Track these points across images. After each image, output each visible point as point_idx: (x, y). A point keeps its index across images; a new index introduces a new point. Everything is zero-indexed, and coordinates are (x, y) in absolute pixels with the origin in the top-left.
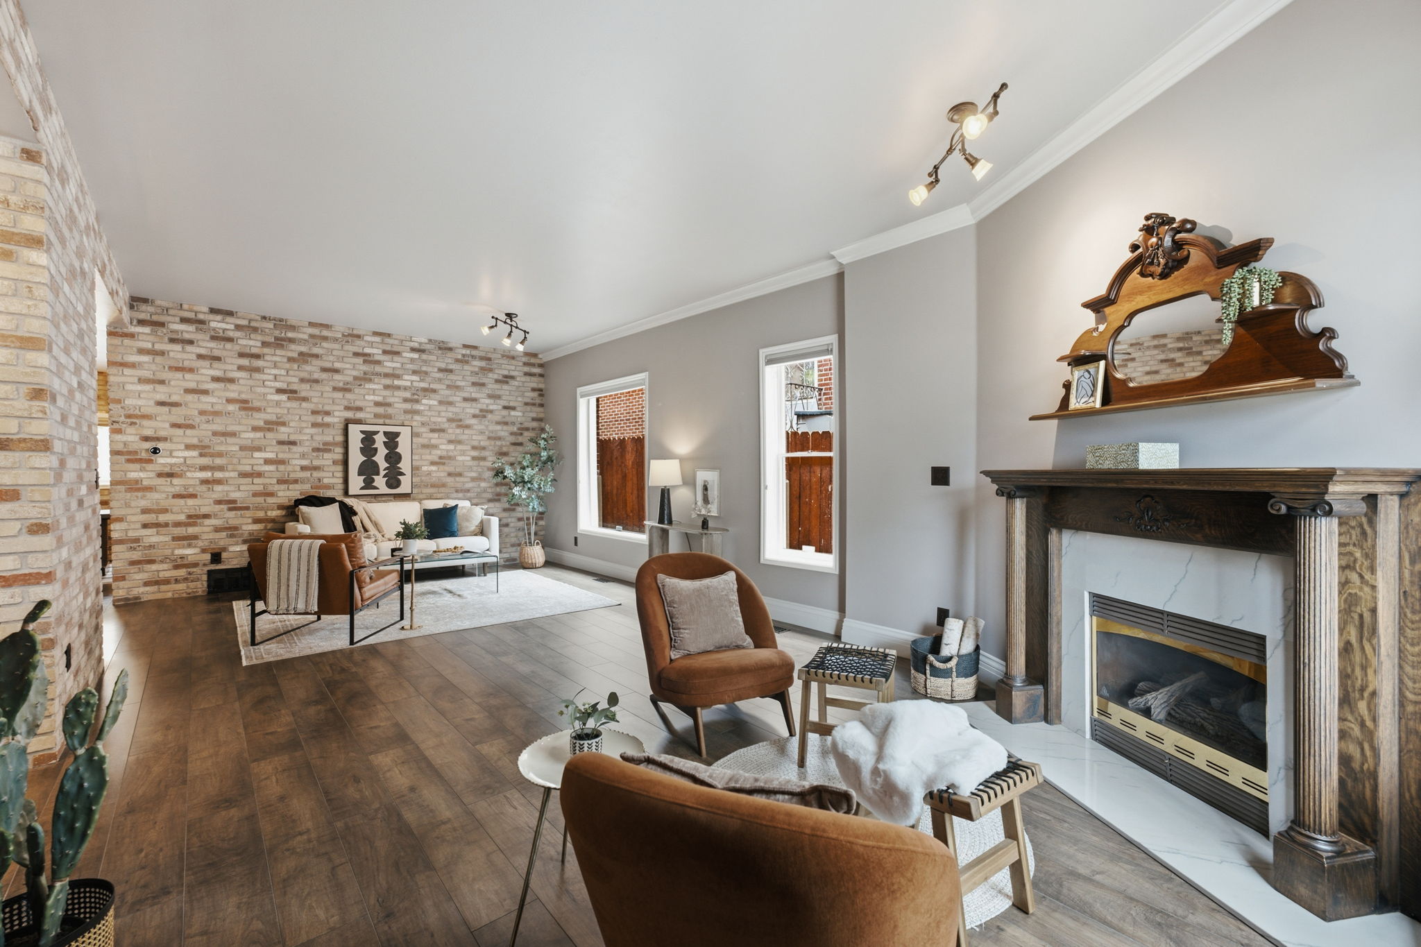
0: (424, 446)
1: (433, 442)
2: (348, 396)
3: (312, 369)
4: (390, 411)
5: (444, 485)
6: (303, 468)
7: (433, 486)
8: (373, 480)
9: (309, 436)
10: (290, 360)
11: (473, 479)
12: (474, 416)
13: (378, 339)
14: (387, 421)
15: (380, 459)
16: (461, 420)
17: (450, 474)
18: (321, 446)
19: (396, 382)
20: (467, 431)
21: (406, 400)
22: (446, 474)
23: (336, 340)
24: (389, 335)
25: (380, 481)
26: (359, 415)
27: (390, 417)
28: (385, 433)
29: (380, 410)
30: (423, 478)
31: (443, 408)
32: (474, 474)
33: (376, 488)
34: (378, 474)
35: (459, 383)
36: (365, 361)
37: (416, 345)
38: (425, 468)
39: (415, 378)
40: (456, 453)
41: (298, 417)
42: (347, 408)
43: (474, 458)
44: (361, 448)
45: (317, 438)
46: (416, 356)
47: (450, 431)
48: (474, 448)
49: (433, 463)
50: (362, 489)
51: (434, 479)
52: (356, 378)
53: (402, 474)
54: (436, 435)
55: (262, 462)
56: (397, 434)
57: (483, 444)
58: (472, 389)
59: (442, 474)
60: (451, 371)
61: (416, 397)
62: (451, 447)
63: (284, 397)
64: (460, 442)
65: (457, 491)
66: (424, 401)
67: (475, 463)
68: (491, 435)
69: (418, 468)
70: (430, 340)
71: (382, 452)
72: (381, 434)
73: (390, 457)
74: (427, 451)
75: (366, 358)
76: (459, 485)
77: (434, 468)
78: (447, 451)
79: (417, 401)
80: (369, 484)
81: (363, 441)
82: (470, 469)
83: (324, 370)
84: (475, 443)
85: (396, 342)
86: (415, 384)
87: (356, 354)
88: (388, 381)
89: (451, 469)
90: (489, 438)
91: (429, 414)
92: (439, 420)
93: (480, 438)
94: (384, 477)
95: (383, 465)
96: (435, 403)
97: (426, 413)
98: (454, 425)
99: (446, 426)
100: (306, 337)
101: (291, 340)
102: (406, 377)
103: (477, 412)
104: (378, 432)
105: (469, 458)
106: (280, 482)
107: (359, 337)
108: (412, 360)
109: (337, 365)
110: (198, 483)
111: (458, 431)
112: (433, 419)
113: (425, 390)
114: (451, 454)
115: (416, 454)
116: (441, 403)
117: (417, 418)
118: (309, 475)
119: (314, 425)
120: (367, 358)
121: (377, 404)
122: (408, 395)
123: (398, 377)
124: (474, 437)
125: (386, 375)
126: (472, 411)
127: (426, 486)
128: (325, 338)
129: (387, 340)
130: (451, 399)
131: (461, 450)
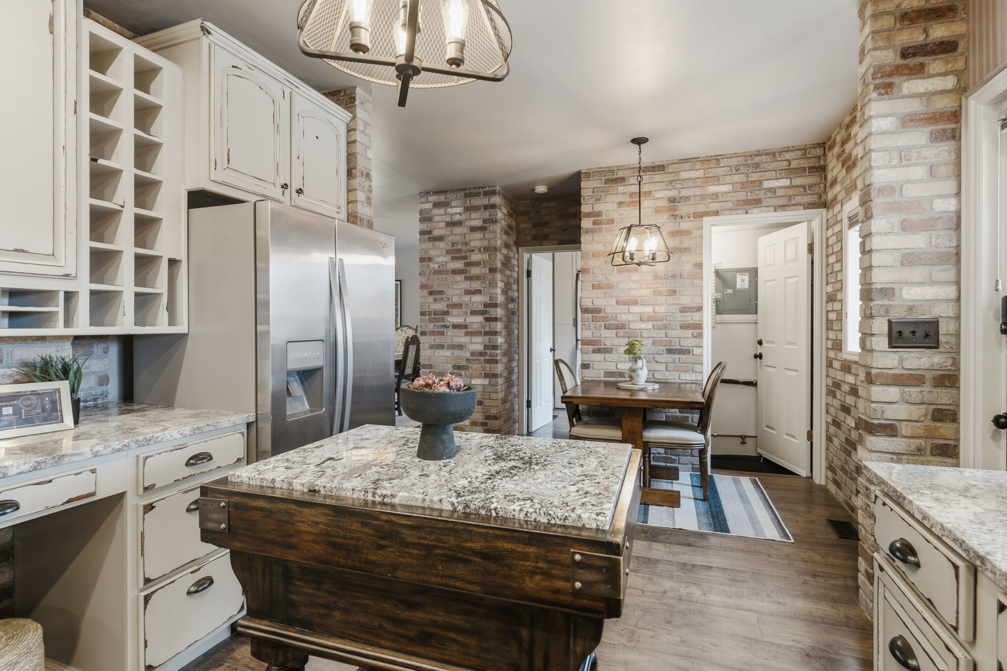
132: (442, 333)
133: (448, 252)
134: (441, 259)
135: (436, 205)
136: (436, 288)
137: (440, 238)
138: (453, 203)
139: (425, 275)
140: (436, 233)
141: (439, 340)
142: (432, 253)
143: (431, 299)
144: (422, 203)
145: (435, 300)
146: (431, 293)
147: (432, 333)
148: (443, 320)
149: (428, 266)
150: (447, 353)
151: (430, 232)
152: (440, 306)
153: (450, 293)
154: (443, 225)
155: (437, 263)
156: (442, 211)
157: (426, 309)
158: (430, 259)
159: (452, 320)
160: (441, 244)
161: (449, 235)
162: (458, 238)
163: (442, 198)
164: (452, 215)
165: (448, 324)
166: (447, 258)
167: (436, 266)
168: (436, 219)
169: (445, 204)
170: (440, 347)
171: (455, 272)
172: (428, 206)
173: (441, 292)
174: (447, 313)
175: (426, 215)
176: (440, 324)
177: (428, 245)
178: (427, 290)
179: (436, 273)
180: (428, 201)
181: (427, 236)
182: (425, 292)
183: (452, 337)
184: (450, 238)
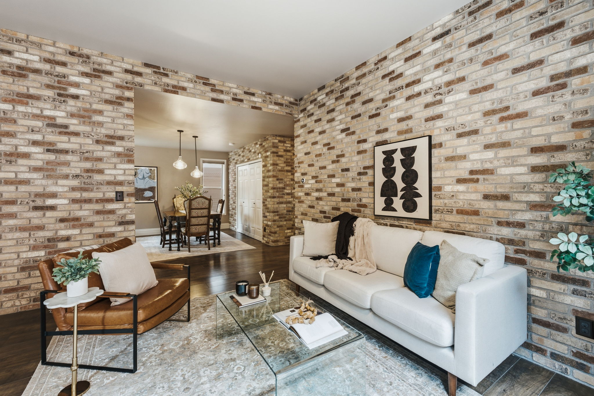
0: (450, 159)
1: (460, 151)
2: (378, 119)
3: (357, 107)
4: (410, 123)
5: (476, 213)
6: (354, 190)
7: (460, 212)
8: (392, 202)
9: (355, 163)
10: (348, 104)
11: (534, 206)
12: (536, 93)
13: (400, 50)
14: (408, 136)
15: (397, 179)
16: (507, 108)
17: (486, 197)
18: (362, 171)
19: (417, 89)
20: (518, 124)
21: (427, 106)
22: (480, 196)
23: (370, 72)
24: (410, 39)
25: (398, 203)
26: (386, 136)
27: (409, 131)
28: (403, 150)
29: (403, 126)
30: (446, 201)
31: (477, 98)
32: (535, 198)
33: (394, 210)
34: (396, 195)
35: (503, 50)
36: (391, 80)
37: (439, 31)
38: (448, 189)
39: (439, 72)
40: (496, 163)
41: (350, 148)
42: (378, 132)
43: (535, 169)
44: (383, 168)
45: (360, 164)
46: (438, 44)
47: (487, 130)
48: (535, 150)
49: (460, 181)
50: (384, 209)
51: (461, 203)
52: (384, 101)
53: (419, 195)
54: (464, 141)
55: (335, 185)
56: (413, 149)
57: (556, 140)
58: (530, 48)
59: (474, 196)
60: (489, 37)
61: (438, 97)
62: (490, 154)
63: (344, 135)
64: (505, 145)
65: (499, 224)
66: (448, 99)
67: (539, 177)
68: (580, 118)
69: (439, 188)
70: (457, 12)
71: (400, 170)
72: (399, 152)
73: (407, 176)
74: (452, 164)
75: (391, 76)
76: (503, 216)
77: (461, 187)
78: (482, 161)
79: (440, 102)
80: (389, 206)
81: (385, 161)
82: (526, 188)
83: (364, 103)
84: (540, 142)
85: (417, 41)
86: (438, 82)
87: (384, 77)
88: (409, 92)
89: (490, 189)
90: (576, 125)
91: (455, 114)
92: (469, 118)
93: (550, 129)
94: (401, 198)
95: (400, 185)
96: (464, 95)
97: (450, 114)
98: (496, 118)
99: (480, 124)
100: (354, 81)
101: (347, 89)
102: (426, 78)
103: (544, 83)
104: (396, 150)
105: (523, 170)
106: (344, 200)
107: (385, 58)
108: (435, 53)
109: (371, 95)
110: (315, 199)
111: (501, 127)
112: (460, 120)
113: (449, 84)
114: (488, 166)
115: (437, 170)
116: (473, 92)
117: (439, 123)
118: (355, 196)
119: (359, 153)
120: (393, 77)
121: (401, 120)
122: (429, 98)
123: (418, 82)
124: (535, 131)
125: (408, 85)
126: (533, 86)
127: (450, 212)
128: (364, 75)
129: (410, 45)
130: (488, 82)
131: (508, 158)
132: (282, 197)
133: (285, 162)
134: (282, 165)
135: (280, 141)
136: (280, 177)
137: (281, 156)
138: (287, 142)
139: (275, 171)
140: (280, 153)
141: (281, 200)
142: (278, 162)
143: (277, 182)
144: (274, 139)
145: (280, 183)
146: (278, 180)
147: (278, 197)
148: (283, 191)
149: (277, 168)
150: (285, 206)
151: (277, 153)
152: (281, 185)
153: (285, 180)
154: (282, 150)
155: (280, 166)
156: (282, 144)
157: (275, 186)
158: (277, 165)
159: (286, 191)
160: (282, 159)
162: (288, 157)
163: (282, 139)
164: (286, 147)
166: (284, 165)
167: (280, 168)
168: (280, 147)
169: (284, 142)
170: (282, 203)
171: (288, 171)
172: (276, 141)
173: (282, 179)
174: (284, 188)
175: (275, 145)
176: (281, 193)
177: (276, 158)
178: (276, 178)
179: (280, 171)
180: (276, 139)
181: (276, 154)
182: (275, 179)
183: (286, 198)
184: (285, 157)
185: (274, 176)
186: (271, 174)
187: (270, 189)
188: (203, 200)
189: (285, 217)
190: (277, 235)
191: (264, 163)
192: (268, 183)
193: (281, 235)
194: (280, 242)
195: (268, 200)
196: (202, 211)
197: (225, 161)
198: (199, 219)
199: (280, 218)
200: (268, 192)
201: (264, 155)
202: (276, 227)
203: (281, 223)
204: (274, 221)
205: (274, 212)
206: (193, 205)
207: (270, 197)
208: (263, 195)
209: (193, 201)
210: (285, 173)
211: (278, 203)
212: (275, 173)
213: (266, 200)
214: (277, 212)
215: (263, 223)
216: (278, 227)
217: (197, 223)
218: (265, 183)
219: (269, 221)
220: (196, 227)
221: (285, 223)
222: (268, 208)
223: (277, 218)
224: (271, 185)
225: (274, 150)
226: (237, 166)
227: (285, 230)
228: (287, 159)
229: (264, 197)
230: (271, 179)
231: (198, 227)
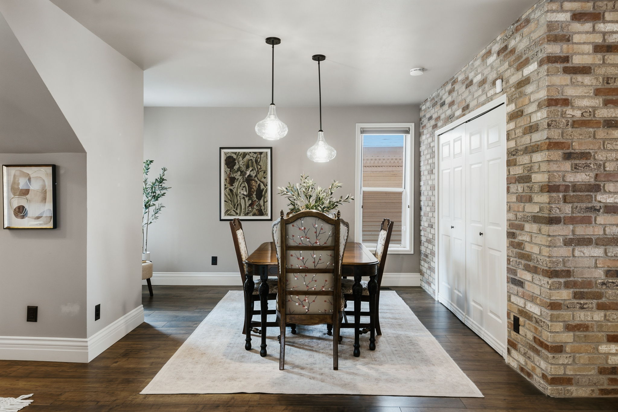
132: (586, 221)
133: (598, 92)
134: (586, 103)
135: (577, 17)
136: (577, 147)
137: (585, 70)
139: (557, 127)
140: (577, 60)
141: (582, 230)
142: (570, 92)
143: (567, 166)
144: (553, 11)
145: (575, 168)
146: (568, 156)
147: (572, 220)
148: (590, 199)
149: (563, 114)
150: (598, 252)
151: (566, 59)
152: (583, 178)
153: (601, 156)
154: (589, 48)
155: (579, 108)
156: (588, 26)
157: (558, 181)
158: (566, 102)
159: (605, 199)
160: (587, 80)
161: (599, 66)
163: (588, 6)
164: (604, 34)
165: (598, 205)
166: (598, 102)
167: (578, 114)
168: (576, 38)
170: (586, 242)
172: (563, 17)
173: (585, 155)
174: (596, 188)
175: (558, 32)
176: (584, 205)
177: (562, 79)
178: (560, 152)
179: (576, 124)
180: (562, 10)
181: (560, 66)
182: (557, 154)
183: (605, 226)
184: (602, 71)
185: (552, 145)
186: (538, 137)
187: (536, 188)
188: (319, 224)
189: (598, 296)
190: (563, 359)
191: (512, 107)
192: (530, 169)
193: (584, 358)
194: (578, 384)
195: (528, 227)
196: (317, 254)
197: (412, 126)
198: (310, 276)
199: (576, 296)
200: (530, 200)
201: (515, 79)
202: (559, 326)
203: (582, 316)
204: (554, 306)
205: (552, 274)
206: (291, 237)
207: (536, 219)
208: (509, 210)
209: (290, 226)
210: (601, 133)
211: (568, 242)
212: (555, 134)
213: (522, 228)
214: (568, 273)
215: (509, 300)
216: (569, 328)
217: (305, 289)
218: (518, 171)
219: (533, 299)
220: (302, 297)
221: (598, 316)
222: (527, 257)
223: (565, 295)
224: (539, 178)
225: (555, 49)
226: (438, 132)
227: (600, 343)
228: (607, 80)
229: (512, 216)
230: (538, 157)
231: (308, 299)
